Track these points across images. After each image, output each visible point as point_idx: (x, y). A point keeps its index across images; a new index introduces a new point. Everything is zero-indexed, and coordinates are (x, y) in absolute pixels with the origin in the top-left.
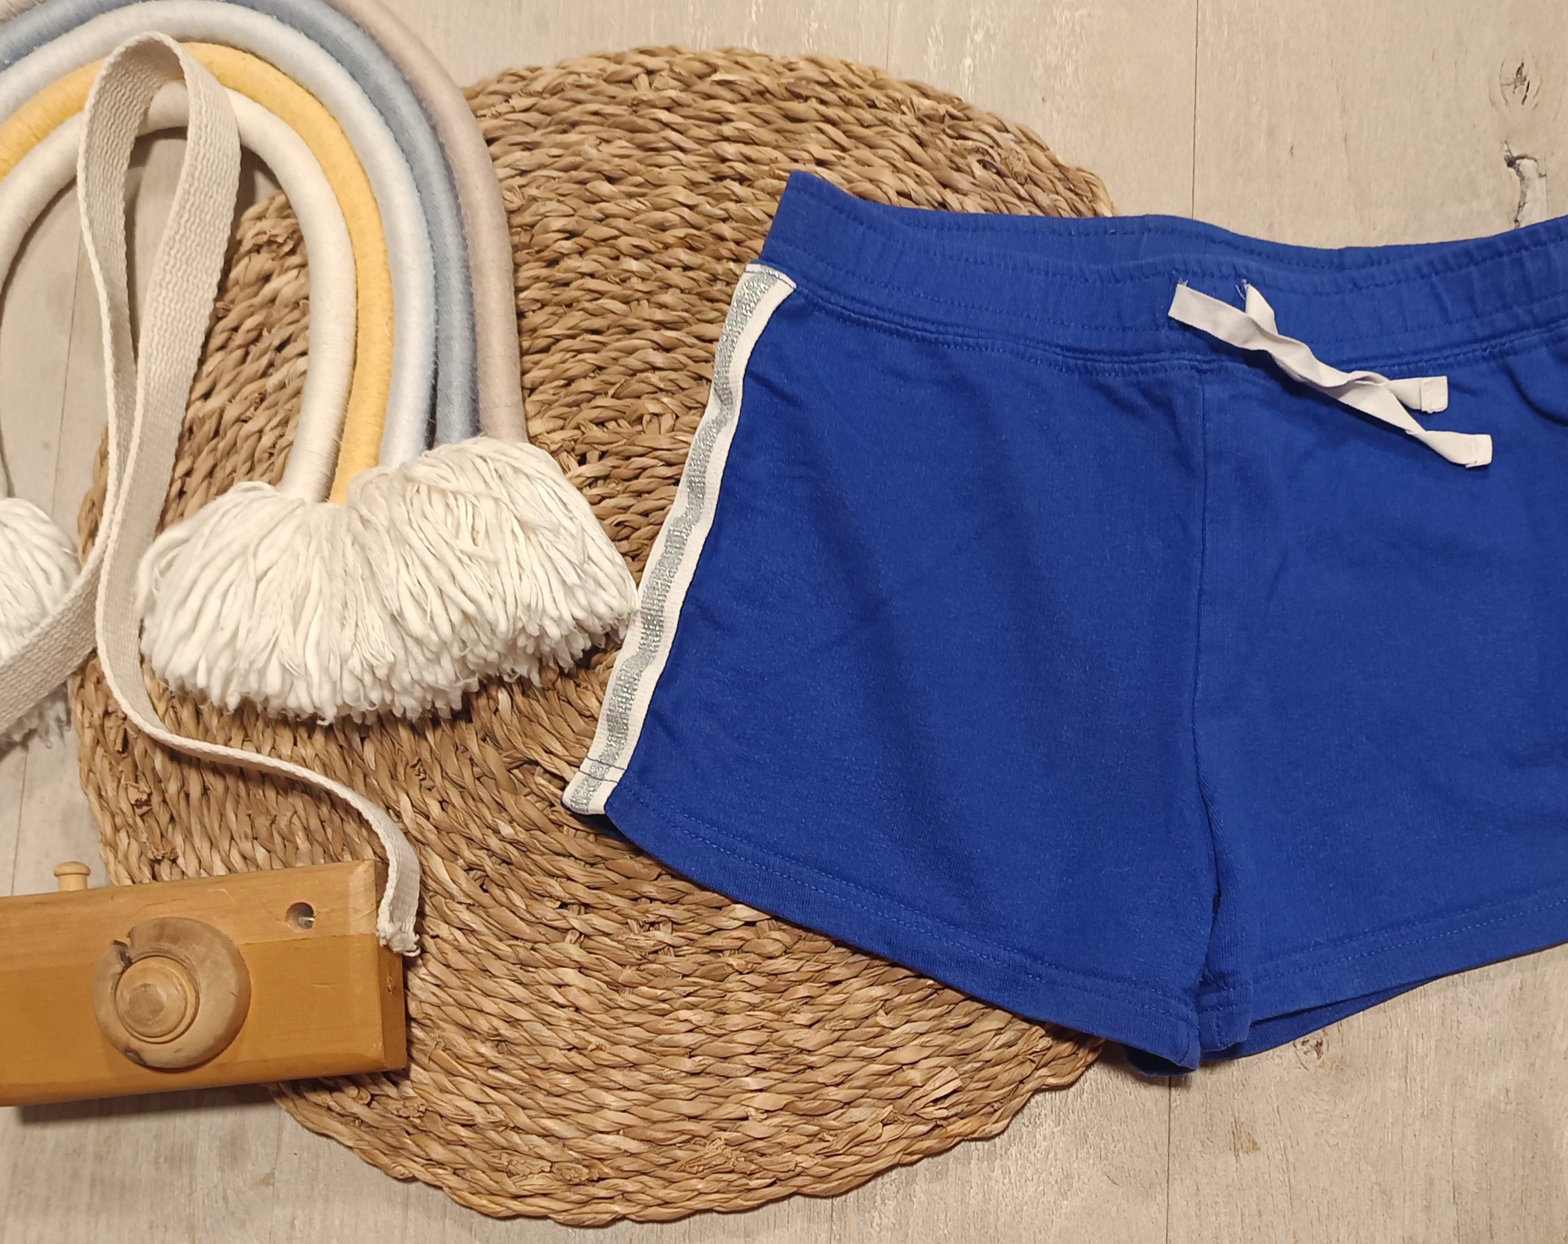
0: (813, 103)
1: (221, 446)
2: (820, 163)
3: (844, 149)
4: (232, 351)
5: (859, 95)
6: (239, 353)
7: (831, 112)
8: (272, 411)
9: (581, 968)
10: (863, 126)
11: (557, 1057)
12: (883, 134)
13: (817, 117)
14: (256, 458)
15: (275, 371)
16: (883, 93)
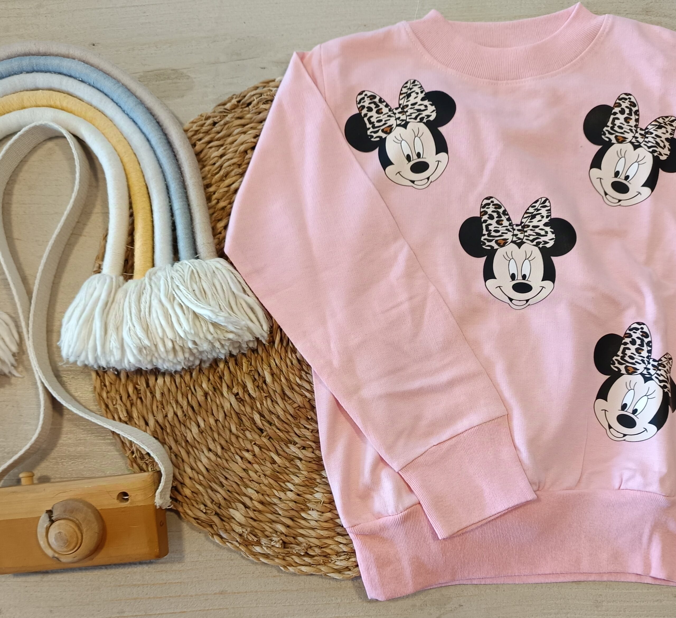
0: (199, 143)
1: (168, 431)
2: (222, 156)
3: (222, 145)
5: (208, 125)
6: (139, 401)
7: (207, 139)
8: (169, 404)
10: (218, 133)
12: (228, 128)
15: (155, 393)
16: (213, 118)
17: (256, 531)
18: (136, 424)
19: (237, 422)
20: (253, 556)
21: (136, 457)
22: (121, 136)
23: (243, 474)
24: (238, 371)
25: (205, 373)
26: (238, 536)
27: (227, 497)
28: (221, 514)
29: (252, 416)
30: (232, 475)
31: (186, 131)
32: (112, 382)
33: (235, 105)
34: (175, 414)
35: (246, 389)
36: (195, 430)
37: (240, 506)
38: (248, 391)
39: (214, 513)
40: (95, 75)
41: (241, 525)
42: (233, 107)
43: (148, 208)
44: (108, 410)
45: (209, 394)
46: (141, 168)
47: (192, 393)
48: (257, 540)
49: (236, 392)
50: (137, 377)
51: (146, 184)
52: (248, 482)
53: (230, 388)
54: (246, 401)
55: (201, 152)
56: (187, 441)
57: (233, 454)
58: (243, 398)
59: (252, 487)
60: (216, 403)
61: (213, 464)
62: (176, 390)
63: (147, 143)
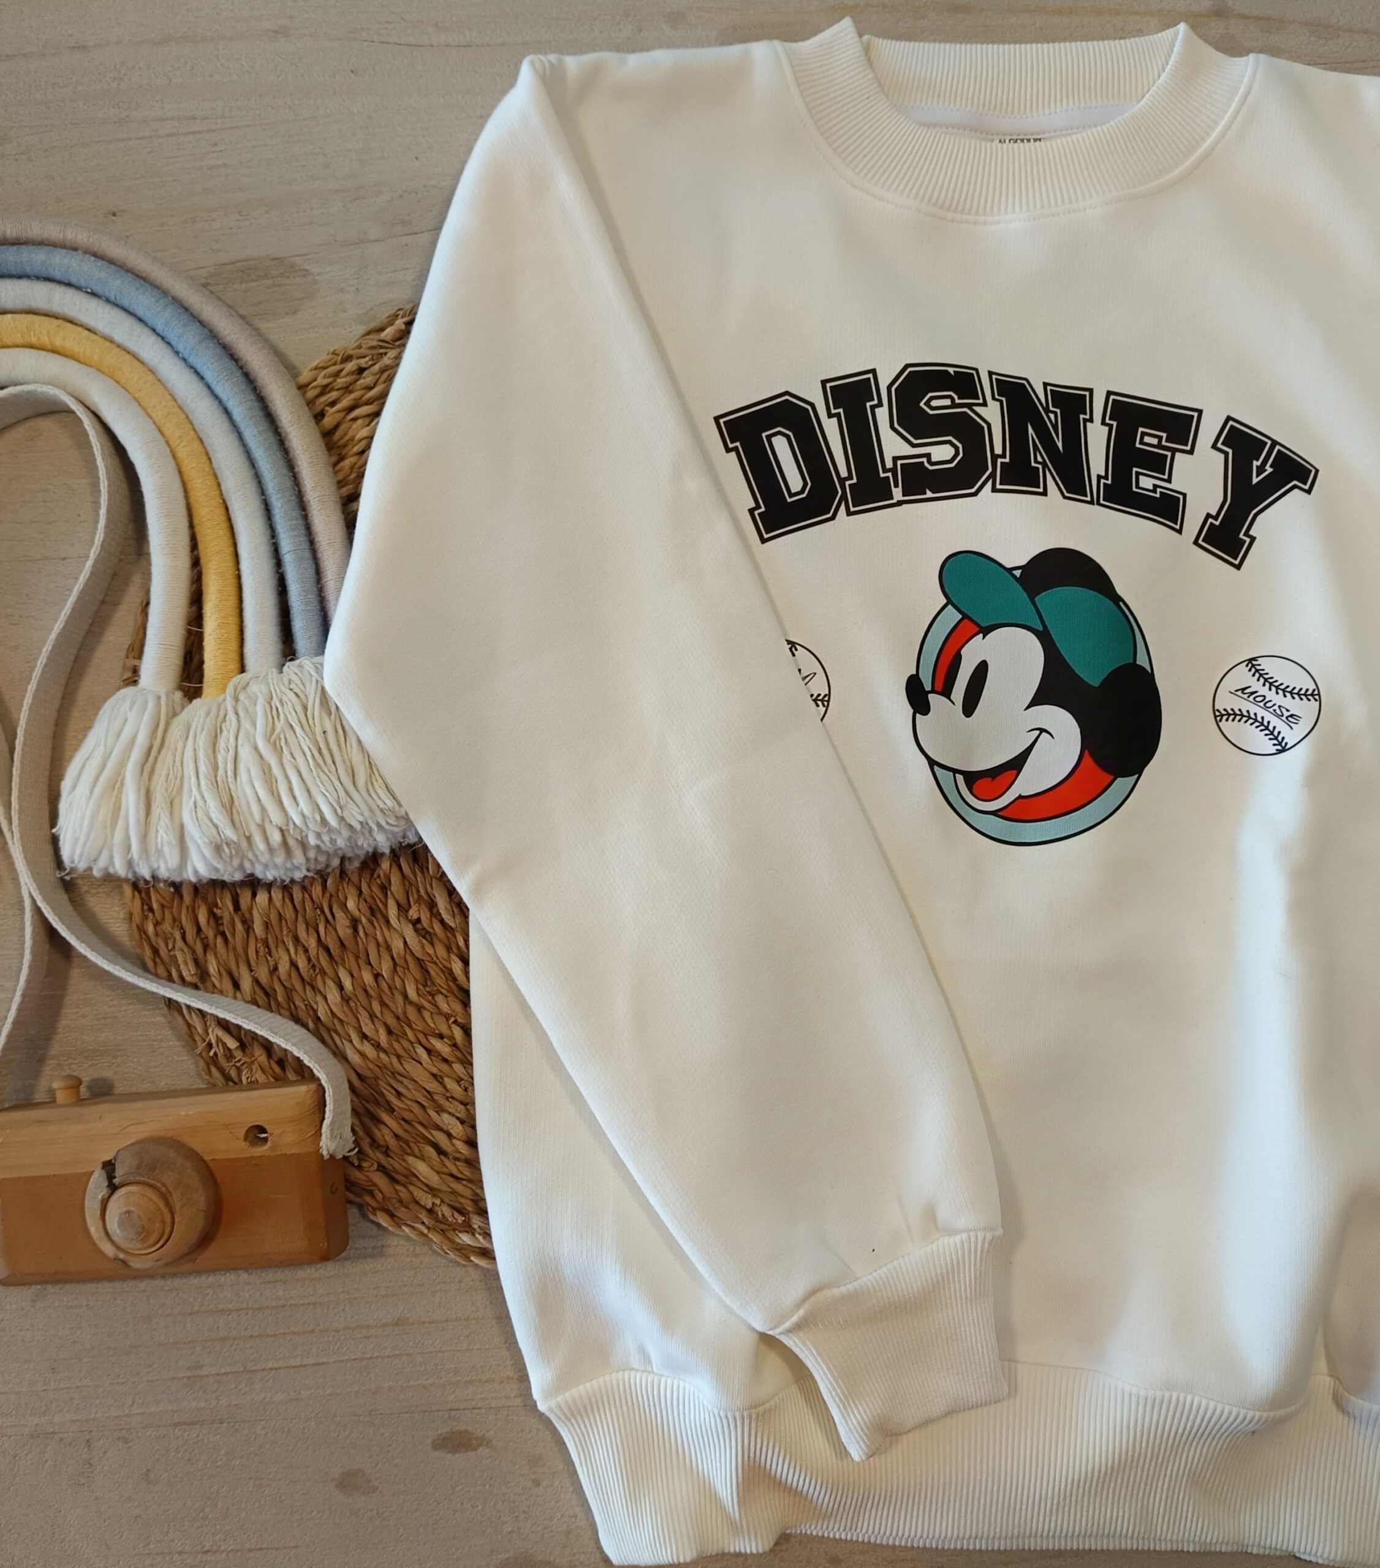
0: (330, 411)
4: (216, 947)
5: (348, 375)
6: (219, 941)
7: (346, 402)
8: (281, 945)
10: (370, 388)
13: (342, 415)
14: (308, 980)
15: (253, 922)
16: (358, 358)
17: (462, 1200)
18: (214, 986)
19: (418, 977)
20: (457, 1253)
21: (215, 1054)
22: (172, 403)
23: (433, 1086)
24: (419, 874)
25: (352, 879)
26: (424, 1213)
27: (400, 1132)
28: (391, 1168)
29: (449, 966)
30: (410, 1087)
31: (302, 388)
32: (165, 903)
33: (402, 330)
34: (293, 964)
35: (435, 911)
36: (333, 995)
37: (430, 1151)
38: (440, 914)
39: (376, 1166)
40: (119, 282)
41: (432, 1190)
42: (398, 335)
43: (229, 550)
44: (158, 960)
45: (361, 922)
46: (213, 469)
47: (327, 921)
48: (464, 1221)
49: (415, 917)
50: (215, 892)
51: (224, 501)
52: (442, 1101)
53: (403, 909)
54: (436, 935)
55: (336, 427)
56: (319, 1018)
57: (412, 1043)
58: (431, 930)
59: (450, 1110)
60: (376, 939)
61: (371, 1066)
62: (293, 916)
63: (224, 417)
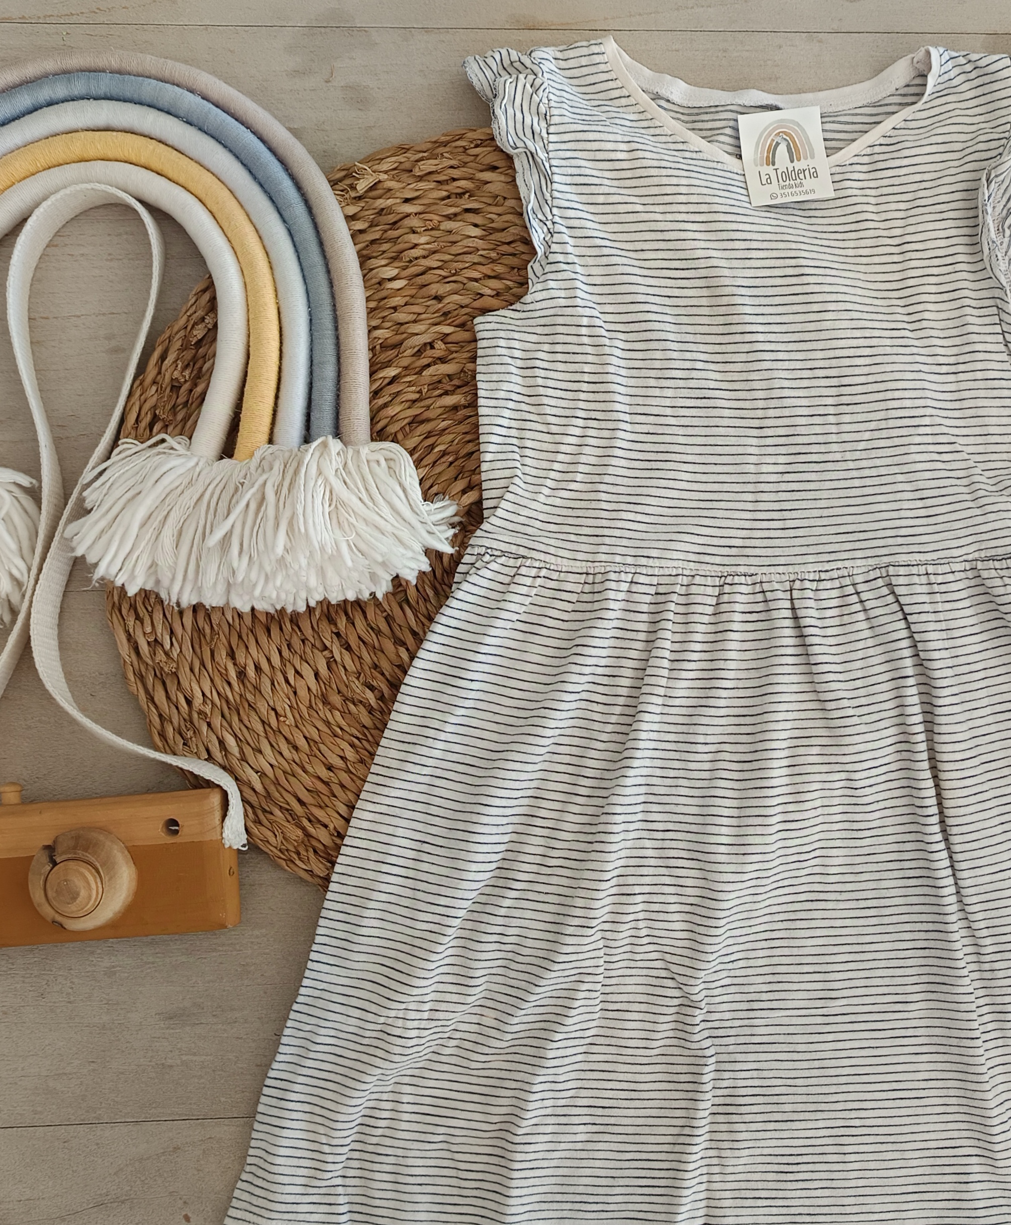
1: (390, 233)
4: (440, 190)
6: (445, 194)
9: (317, 675)
11: (263, 708)
14: (401, 256)
15: (454, 221)
19: (389, 341)
29: (394, 364)
32: (479, 157)
34: (415, 246)
35: (438, 362)
36: (386, 273)
38: (435, 365)
44: (437, 145)
45: (439, 304)
49: (436, 346)
53: (444, 337)
54: (419, 359)
58: (423, 356)
60: (423, 313)
62: (453, 253)
